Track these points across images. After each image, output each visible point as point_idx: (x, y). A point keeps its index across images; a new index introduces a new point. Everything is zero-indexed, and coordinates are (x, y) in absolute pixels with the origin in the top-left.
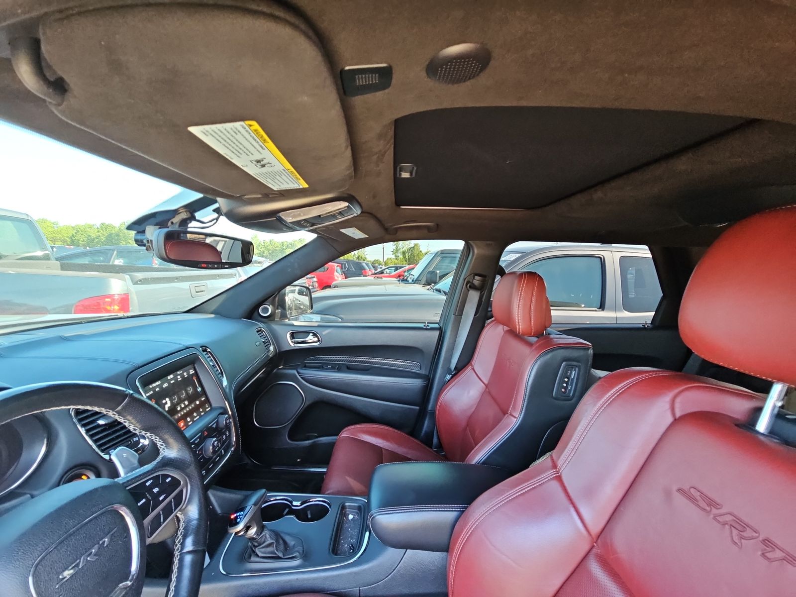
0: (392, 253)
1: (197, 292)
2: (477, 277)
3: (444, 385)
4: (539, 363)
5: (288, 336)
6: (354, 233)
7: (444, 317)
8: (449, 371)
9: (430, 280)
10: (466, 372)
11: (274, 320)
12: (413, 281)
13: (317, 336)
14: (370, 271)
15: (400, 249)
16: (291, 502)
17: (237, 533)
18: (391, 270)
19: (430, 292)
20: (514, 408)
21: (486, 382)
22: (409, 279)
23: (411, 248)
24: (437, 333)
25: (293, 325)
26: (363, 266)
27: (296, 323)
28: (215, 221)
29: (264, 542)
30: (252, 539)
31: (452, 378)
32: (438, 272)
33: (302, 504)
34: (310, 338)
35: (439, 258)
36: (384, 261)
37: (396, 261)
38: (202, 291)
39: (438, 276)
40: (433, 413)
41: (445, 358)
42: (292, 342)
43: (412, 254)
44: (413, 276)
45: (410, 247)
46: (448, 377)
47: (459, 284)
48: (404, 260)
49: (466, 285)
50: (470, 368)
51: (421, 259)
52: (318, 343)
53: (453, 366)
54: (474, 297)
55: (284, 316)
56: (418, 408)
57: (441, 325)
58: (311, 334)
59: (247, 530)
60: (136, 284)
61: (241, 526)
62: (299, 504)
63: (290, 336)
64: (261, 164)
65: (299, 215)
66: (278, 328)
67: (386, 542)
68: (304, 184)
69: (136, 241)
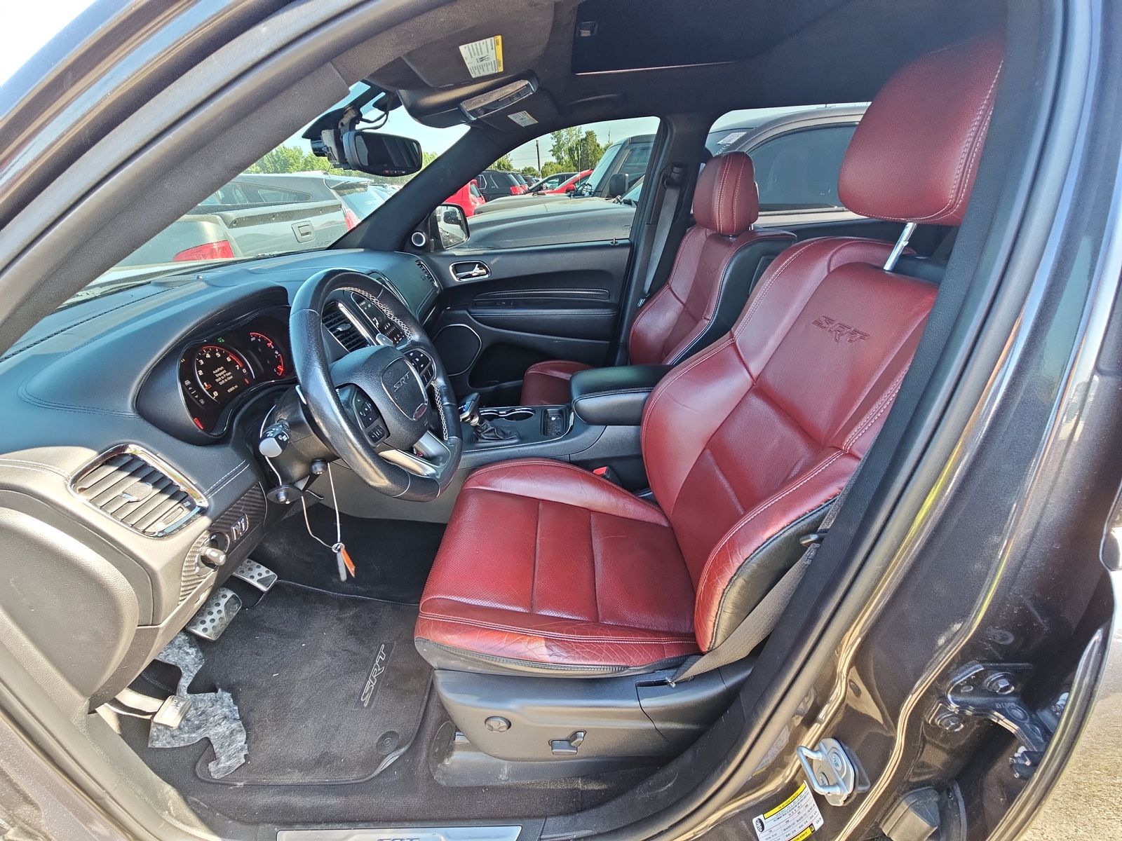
0: (552, 153)
1: (302, 235)
2: (676, 169)
3: (637, 311)
4: (736, 259)
5: (451, 268)
6: (523, 119)
7: (636, 230)
8: (642, 295)
9: (615, 188)
10: (663, 291)
11: (430, 252)
12: (590, 193)
13: (485, 268)
14: (521, 186)
15: (563, 144)
16: (497, 412)
17: (464, 419)
18: (552, 183)
19: (615, 205)
20: (708, 312)
21: (684, 300)
22: (584, 192)
24: (627, 251)
25: (454, 256)
26: (510, 180)
27: (457, 253)
28: (385, 116)
29: (487, 429)
30: (475, 426)
31: (645, 302)
32: (627, 175)
33: (507, 413)
34: (477, 271)
35: (628, 152)
36: (541, 168)
37: (560, 167)
38: (307, 233)
39: (627, 182)
40: (626, 345)
41: (638, 280)
42: (457, 277)
43: (584, 151)
44: (591, 186)
45: (580, 139)
46: (642, 301)
47: (654, 182)
48: (571, 163)
49: (663, 182)
50: (666, 287)
51: (599, 160)
52: (487, 276)
53: (647, 289)
54: (672, 196)
55: (440, 246)
56: (608, 342)
57: (632, 240)
58: (477, 265)
59: (472, 419)
60: (230, 226)
61: (467, 414)
62: (504, 412)
63: (453, 270)
64: (482, 59)
65: (480, 102)
66: (437, 260)
67: (589, 420)
68: (501, 69)
69: (314, 150)
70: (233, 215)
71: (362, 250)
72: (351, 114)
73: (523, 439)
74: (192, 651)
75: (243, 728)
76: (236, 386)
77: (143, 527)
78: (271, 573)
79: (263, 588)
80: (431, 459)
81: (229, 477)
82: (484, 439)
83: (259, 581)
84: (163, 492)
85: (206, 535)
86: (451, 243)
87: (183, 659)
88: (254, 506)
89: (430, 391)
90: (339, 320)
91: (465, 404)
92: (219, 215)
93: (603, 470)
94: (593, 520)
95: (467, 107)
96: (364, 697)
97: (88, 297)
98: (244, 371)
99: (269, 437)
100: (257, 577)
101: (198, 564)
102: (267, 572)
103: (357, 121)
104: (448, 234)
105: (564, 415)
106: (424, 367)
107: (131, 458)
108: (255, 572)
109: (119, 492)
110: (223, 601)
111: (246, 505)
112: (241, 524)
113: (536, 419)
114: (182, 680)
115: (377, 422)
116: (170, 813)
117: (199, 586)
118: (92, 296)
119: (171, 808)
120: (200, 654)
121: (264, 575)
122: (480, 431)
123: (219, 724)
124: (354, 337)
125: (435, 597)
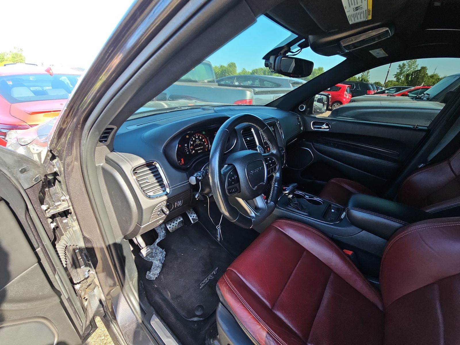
0: (395, 75)
5: (312, 123)
6: (379, 53)
8: (425, 161)
11: (305, 114)
13: (328, 126)
16: (305, 195)
17: (285, 193)
21: (457, 173)
23: (417, 70)
27: (317, 117)
28: (300, 50)
29: (294, 202)
30: (290, 199)
31: (425, 166)
34: (324, 126)
37: (397, 83)
42: (313, 127)
43: (416, 76)
46: (422, 165)
50: (446, 162)
52: (328, 130)
55: (311, 112)
57: (430, 129)
58: (325, 124)
59: (289, 195)
60: (255, 94)
61: (287, 192)
62: (308, 197)
63: (312, 124)
64: (357, 9)
65: (352, 40)
66: (306, 118)
67: (352, 221)
68: (370, 18)
69: (265, 64)
70: (257, 90)
71: (276, 108)
72: (286, 49)
73: (310, 215)
74: (164, 232)
75: (161, 268)
76: (202, 151)
77: (146, 192)
78: (197, 218)
79: (192, 222)
80: (256, 209)
81: (180, 185)
82: (291, 206)
83: (192, 219)
84: (158, 182)
85: (165, 203)
86: (317, 111)
87: (161, 233)
88: (186, 198)
89: (270, 178)
90: (250, 135)
91: (289, 187)
92: (253, 89)
93: (350, 253)
94: (332, 277)
95: (343, 44)
96: (202, 284)
97: (184, 109)
98: (207, 146)
99: (194, 176)
100: (193, 218)
101: (160, 211)
102: (196, 217)
103: (287, 52)
104: (317, 107)
105: (339, 211)
106: (272, 166)
107: (155, 167)
108: (193, 215)
109: (146, 177)
110: (179, 221)
111: (183, 196)
112: (179, 203)
113: (323, 207)
114: (157, 240)
115: (237, 185)
116: (132, 283)
117: (158, 218)
118: (185, 109)
119: (134, 281)
120: (165, 234)
121: (195, 218)
122: (291, 202)
123: (157, 261)
124: (253, 143)
125: (233, 270)
